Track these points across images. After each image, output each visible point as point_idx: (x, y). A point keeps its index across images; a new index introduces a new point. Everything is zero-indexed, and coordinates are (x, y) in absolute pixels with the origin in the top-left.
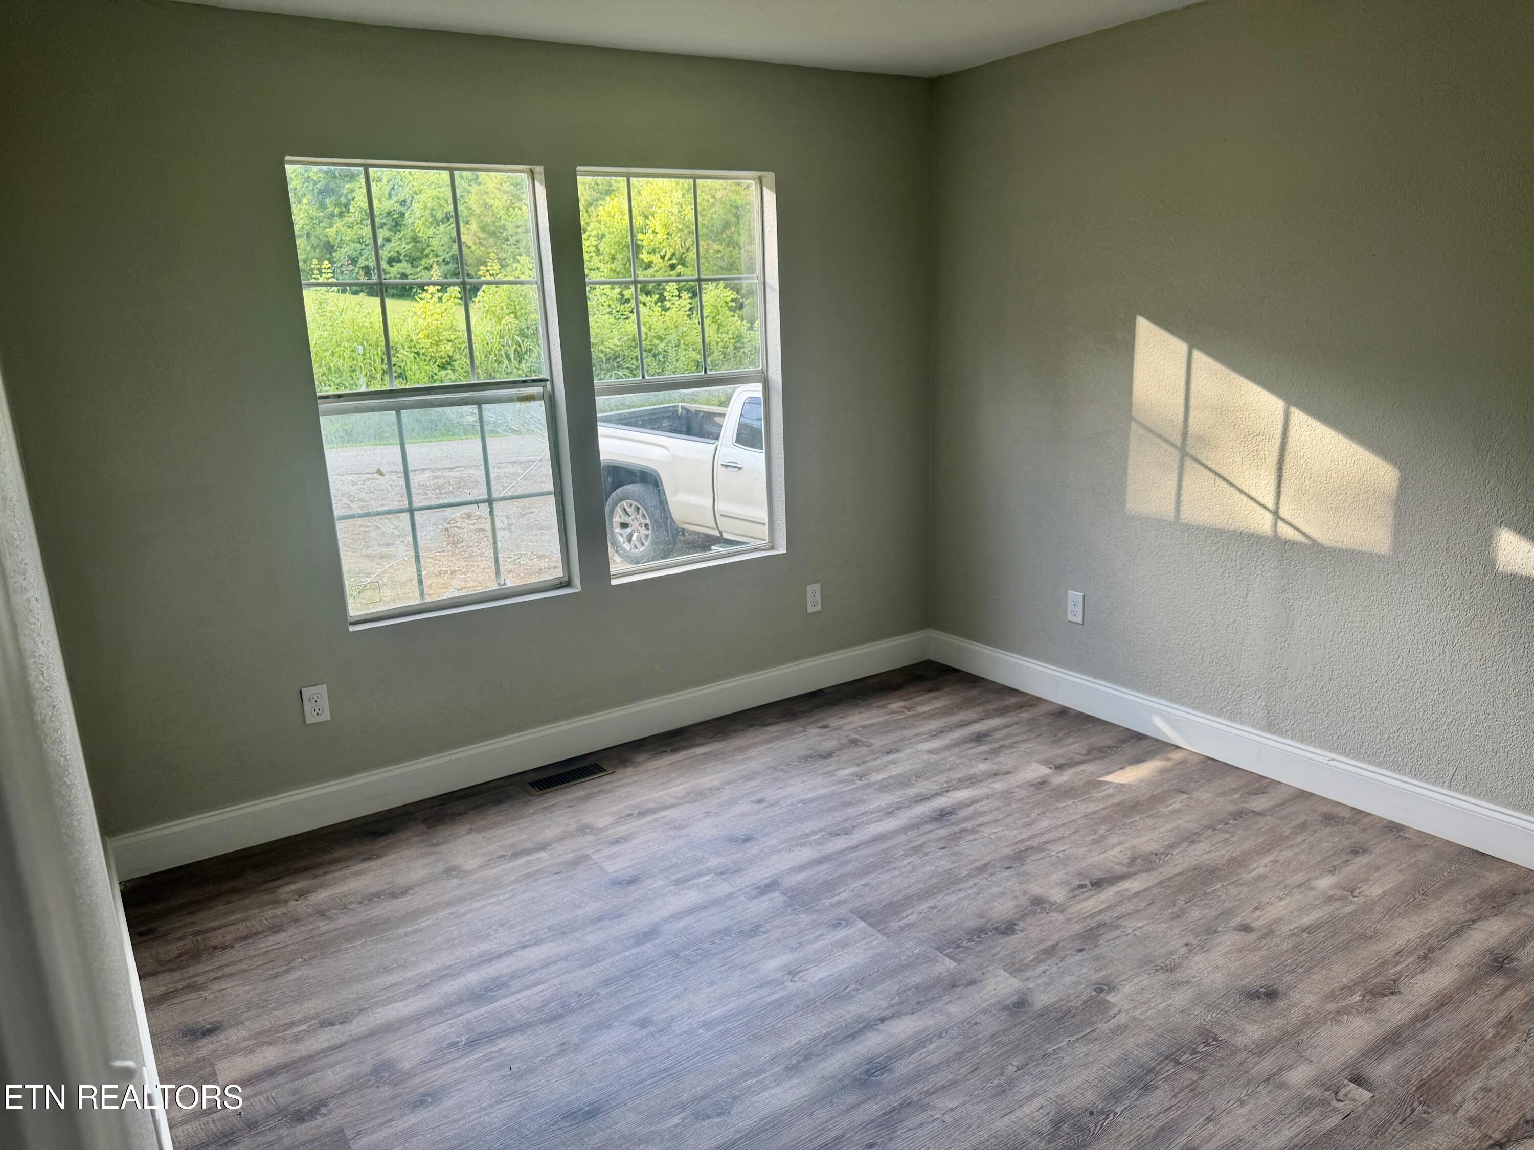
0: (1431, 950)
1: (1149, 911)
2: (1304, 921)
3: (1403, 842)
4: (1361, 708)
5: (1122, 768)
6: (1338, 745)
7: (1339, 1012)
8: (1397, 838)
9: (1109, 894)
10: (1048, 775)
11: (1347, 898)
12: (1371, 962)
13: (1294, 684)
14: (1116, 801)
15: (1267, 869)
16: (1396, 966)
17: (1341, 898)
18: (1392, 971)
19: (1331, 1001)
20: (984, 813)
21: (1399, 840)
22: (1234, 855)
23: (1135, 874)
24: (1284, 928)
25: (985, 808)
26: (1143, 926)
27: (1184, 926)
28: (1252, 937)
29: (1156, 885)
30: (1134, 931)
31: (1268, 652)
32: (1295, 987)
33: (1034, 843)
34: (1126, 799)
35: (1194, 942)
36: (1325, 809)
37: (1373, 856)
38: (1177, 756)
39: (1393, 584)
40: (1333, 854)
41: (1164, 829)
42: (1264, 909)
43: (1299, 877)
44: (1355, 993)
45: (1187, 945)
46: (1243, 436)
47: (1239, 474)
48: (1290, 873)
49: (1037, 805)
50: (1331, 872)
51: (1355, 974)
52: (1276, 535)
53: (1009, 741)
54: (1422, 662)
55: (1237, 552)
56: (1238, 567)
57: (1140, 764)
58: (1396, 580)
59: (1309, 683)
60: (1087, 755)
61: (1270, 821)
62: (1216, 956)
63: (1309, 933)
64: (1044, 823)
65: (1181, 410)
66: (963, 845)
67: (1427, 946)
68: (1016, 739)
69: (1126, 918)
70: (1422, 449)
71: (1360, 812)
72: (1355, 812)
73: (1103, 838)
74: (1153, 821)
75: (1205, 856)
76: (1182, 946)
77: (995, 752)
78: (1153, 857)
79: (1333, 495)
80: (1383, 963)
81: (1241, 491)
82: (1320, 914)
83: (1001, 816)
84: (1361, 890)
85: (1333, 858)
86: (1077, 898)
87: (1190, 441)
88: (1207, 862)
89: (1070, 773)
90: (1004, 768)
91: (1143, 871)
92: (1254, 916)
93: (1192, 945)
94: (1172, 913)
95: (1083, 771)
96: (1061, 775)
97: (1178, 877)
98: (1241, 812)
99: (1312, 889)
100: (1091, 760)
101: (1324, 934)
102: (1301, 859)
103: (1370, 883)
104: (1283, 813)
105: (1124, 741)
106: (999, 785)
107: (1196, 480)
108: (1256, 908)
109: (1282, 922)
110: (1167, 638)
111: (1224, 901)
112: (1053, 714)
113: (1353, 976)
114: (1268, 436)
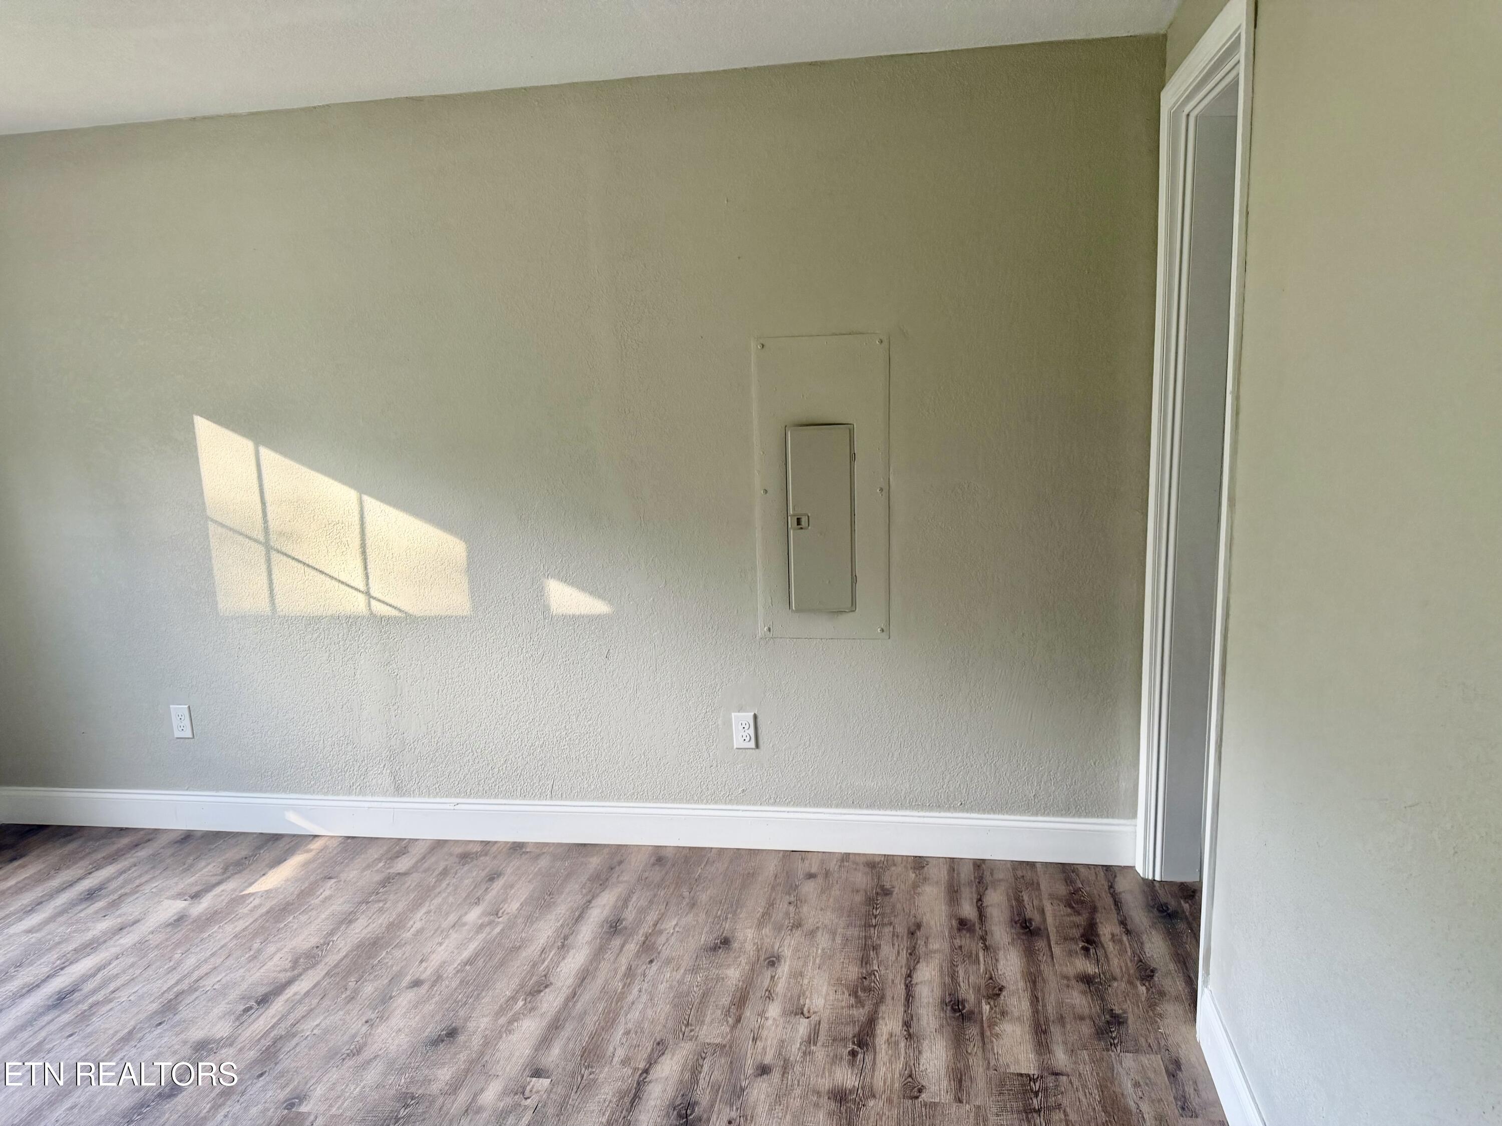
0: (566, 938)
1: (323, 1005)
2: (464, 956)
3: (526, 856)
4: (472, 752)
5: (264, 875)
6: (460, 790)
7: (510, 1022)
8: (521, 855)
9: (278, 1005)
10: (184, 909)
11: (494, 921)
12: (525, 968)
13: (412, 745)
14: (264, 910)
15: (423, 921)
16: (543, 963)
17: (490, 923)
18: (542, 968)
19: (502, 1016)
20: (117, 976)
21: (523, 855)
22: (391, 920)
23: (300, 975)
24: (450, 968)
25: (115, 971)
26: (320, 1022)
27: (360, 1005)
28: (423, 990)
29: (324, 977)
30: (312, 1031)
31: (384, 722)
32: (470, 1017)
33: (184, 986)
34: (275, 904)
35: (373, 1016)
36: (459, 850)
37: (506, 876)
38: (316, 845)
39: (478, 639)
40: (475, 887)
41: (319, 920)
42: (428, 959)
43: (452, 918)
44: (518, 1000)
45: (367, 1022)
46: (323, 526)
47: (327, 562)
48: (443, 918)
49: (178, 944)
50: (476, 903)
51: (515, 983)
52: (372, 613)
53: (130, 886)
54: (512, 700)
55: (338, 635)
56: (341, 649)
57: (282, 865)
58: (480, 636)
59: (426, 741)
60: (224, 873)
61: (416, 877)
62: (397, 1020)
63: (470, 965)
64: (191, 961)
65: (259, 506)
66: (97, 1022)
67: (562, 936)
68: (137, 882)
69: (302, 1021)
70: (479, 523)
71: (489, 842)
72: (484, 844)
73: (259, 951)
74: (307, 917)
75: (366, 931)
76: (363, 1025)
77: (114, 905)
78: (315, 951)
79: (415, 570)
80: (533, 965)
81: (332, 577)
82: (476, 944)
83: (138, 972)
84: (503, 910)
85: (476, 890)
86: (245, 1023)
87: (273, 537)
88: (368, 936)
89: (209, 898)
90: (130, 918)
91: (308, 969)
92: (421, 969)
93: (371, 1020)
94: (346, 998)
95: (223, 891)
96: (200, 903)
97: (344, 961)
98: (389, 878)
99: (465, 924)
100: (229, 877)
101: (482, 960)
102: (450, 901)
103: (509, 901)
104: (426, 865)
105: (259, 848)
106: (127, 940)
107: (283, 570)
108: (422, 961)
109: (446, 964)
110: (285, 732)
111: (392, 966)
112: (176, 842)
113: (514, 986)
114: (347, 524)
